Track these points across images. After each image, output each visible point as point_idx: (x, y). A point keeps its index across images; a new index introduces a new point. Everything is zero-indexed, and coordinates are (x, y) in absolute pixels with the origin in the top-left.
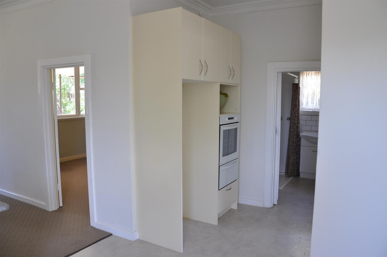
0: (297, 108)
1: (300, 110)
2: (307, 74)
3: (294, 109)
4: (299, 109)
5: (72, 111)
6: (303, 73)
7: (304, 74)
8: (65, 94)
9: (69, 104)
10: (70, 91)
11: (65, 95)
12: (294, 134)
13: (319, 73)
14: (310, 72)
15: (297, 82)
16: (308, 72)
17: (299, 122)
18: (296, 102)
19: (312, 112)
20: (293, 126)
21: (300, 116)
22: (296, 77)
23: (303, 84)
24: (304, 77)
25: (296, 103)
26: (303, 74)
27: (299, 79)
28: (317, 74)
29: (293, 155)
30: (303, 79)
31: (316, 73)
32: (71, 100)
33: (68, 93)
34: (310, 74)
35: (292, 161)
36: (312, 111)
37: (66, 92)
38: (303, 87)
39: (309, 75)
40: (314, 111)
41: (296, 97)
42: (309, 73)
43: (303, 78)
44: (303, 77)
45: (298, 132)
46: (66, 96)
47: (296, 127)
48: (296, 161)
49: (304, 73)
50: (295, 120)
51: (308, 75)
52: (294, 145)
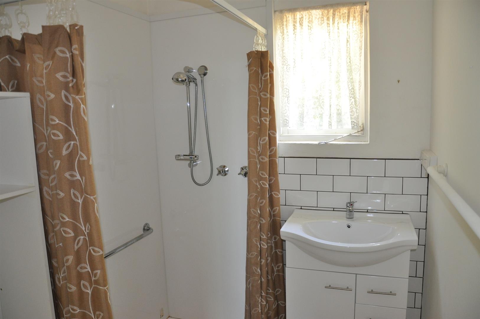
0: (267, 138)
1: (278, 142)
2: (295, 22)
3: (257, 140)
4: (272, 141)
6: (282, 19)
7: (285, 23)
12: (260, 226)
13: (334, 15)
14: (305, 13)
15: (264, 49)
16: (298, 15)
17: (277, 182)
18: (260, 117)
19: (319, 145)
20: (256, 197)
21: (280, 162)
22: (261, 29)
23: (283, 57)
24: (285, 31)
25: (261, 121)
26: (283, 22)
27: (269, 38)
28: (328, 19)
29: (263, 294)
30: (283, 38)
31: (325, 18)
34: (305, 23)
35: (260, 311)
36: (317, 143)
38: (285, 67)
39: (301, 24)
40: (323, 142)
41: (261, 97)
42: (301, 19)
43: (285, 36)
44: (283, 33)
45: (274, 215)
47: (266, 201)
48: (274, 307)
49: (285, 20)
50: (261, 179)
51: (298, 25)
52: (263, 261)
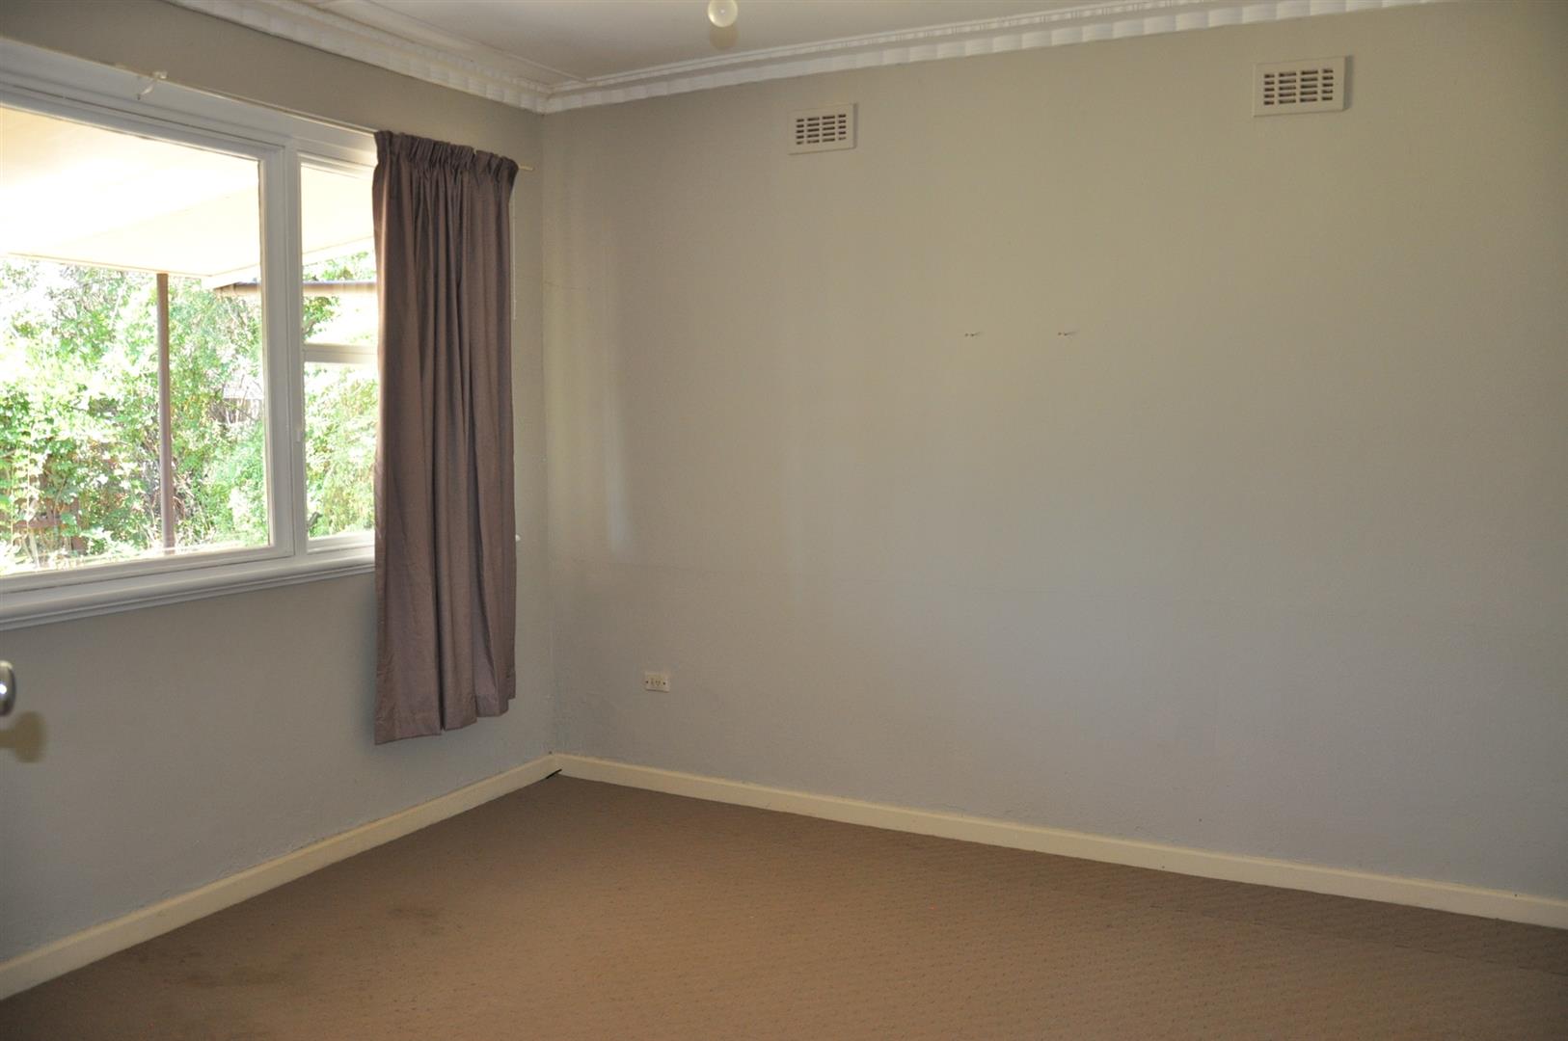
5: (235, 490)
8: (196, 402)
9: (218, 452)
10: (224, 386)
11: (201, 408)
32: (229, 434)
33: (213, 394)
37: (202, 389)
46: (203, 413)
